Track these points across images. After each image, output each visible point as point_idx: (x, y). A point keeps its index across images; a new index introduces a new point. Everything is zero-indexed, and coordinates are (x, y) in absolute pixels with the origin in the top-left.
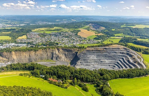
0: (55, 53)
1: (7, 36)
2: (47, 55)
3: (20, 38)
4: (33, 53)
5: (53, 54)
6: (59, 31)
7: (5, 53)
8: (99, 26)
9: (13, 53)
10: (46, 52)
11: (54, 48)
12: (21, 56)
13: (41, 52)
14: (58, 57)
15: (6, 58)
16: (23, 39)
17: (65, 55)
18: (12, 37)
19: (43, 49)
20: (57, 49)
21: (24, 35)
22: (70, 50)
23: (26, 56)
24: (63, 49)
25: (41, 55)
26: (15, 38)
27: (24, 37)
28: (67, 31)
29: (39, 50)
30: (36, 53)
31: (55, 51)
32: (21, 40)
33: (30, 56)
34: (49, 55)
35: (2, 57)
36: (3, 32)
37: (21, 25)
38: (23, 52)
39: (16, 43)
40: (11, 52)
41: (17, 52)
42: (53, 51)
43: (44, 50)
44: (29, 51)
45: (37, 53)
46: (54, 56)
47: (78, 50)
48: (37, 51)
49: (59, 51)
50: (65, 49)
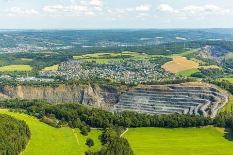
0: (86, 92)
1: (28, 64)
2: (74, 95)
3: (47, 69)
4: (49, 90)
5: (83, 94)
6: (126, 59)
7: (7, 88)
9: (19, 87)
10: (72, 89)
11: (87, 84)
12: (30, 93)
13: (64, 90)
14: (91, 99)
15: (9, 96)
16: (51, 71)
17: (105, 97)
18: (35, 67)
19: (66, 85)
20: (92, 86)
21: (56, 64)
22: (113, 89)
23: (39, 94)
24: (101, 87)
25: (64, 94)
26: (38, 69)
27: (55, 67)
29: (60, 85)
30: (55, 91)
31: (88, 89)
32: (48, 72)
33: (44, 94)
34: (76, 96)
35: (3, 93)
36: (23, 58)
37: (65, 48)
38: (35, 87)
39: (38, 77)
40: (16, 86)
41: (25, 87)
42: (84, 88)
43: (68, 86)
44: (44, 86)
45: (57, 90)
46: (85, 97)
47: (127, 88)
48: (57, 86)
49: (95, 89)
50: (106, 86)
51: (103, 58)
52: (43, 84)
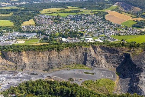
0: (89, 53)
2: (77, 57)
4: (54, 54)
5: (85, 55)
6: (78, 14)
7: (11, 54)
8: (129, 6)
9: (24, 53)
10: (75, 52)
11: (88, 46)
12: (35, 58)
13: (68, 53)
14: (95, 60)
15: (13, 62)
16: (30, 25)
17: (106, 57)
18: (15, 22)
19: (70, 48)
20: (93, 47)
21: (30, 19)
22: (114, 50)
23: (44, 58)
24: (102, 48)
25: (68, 57)
26: (19, 24)
27: (31, 22)
28: (90, 13)
29: (64, 48)
30: (60, 55)
31: (90, 50)
32: (28, 27)
33: (49, 58)
34: (79, 57)
35: (6, 60)
36: (1, 13)
37: (22, 3)
38: (40, 52)
39: (22, 32)
40: (20, 52)
41: (29, 52)
42: (86, 50)
43: (71, 49)
44: (48, 50)
45: (62, 53)
46: (88, 59)
48: (62, 50)
49: (97, 50)
50: (106, 48)
51: (62, 12)
52: (48, 48)
